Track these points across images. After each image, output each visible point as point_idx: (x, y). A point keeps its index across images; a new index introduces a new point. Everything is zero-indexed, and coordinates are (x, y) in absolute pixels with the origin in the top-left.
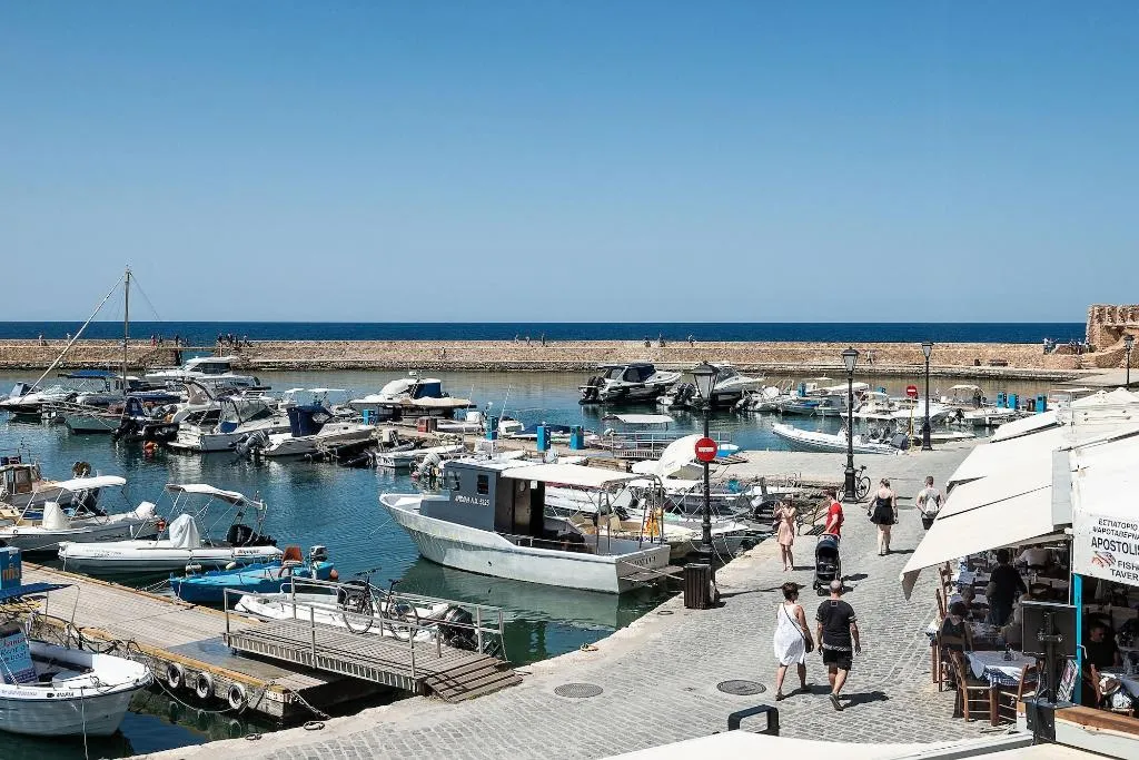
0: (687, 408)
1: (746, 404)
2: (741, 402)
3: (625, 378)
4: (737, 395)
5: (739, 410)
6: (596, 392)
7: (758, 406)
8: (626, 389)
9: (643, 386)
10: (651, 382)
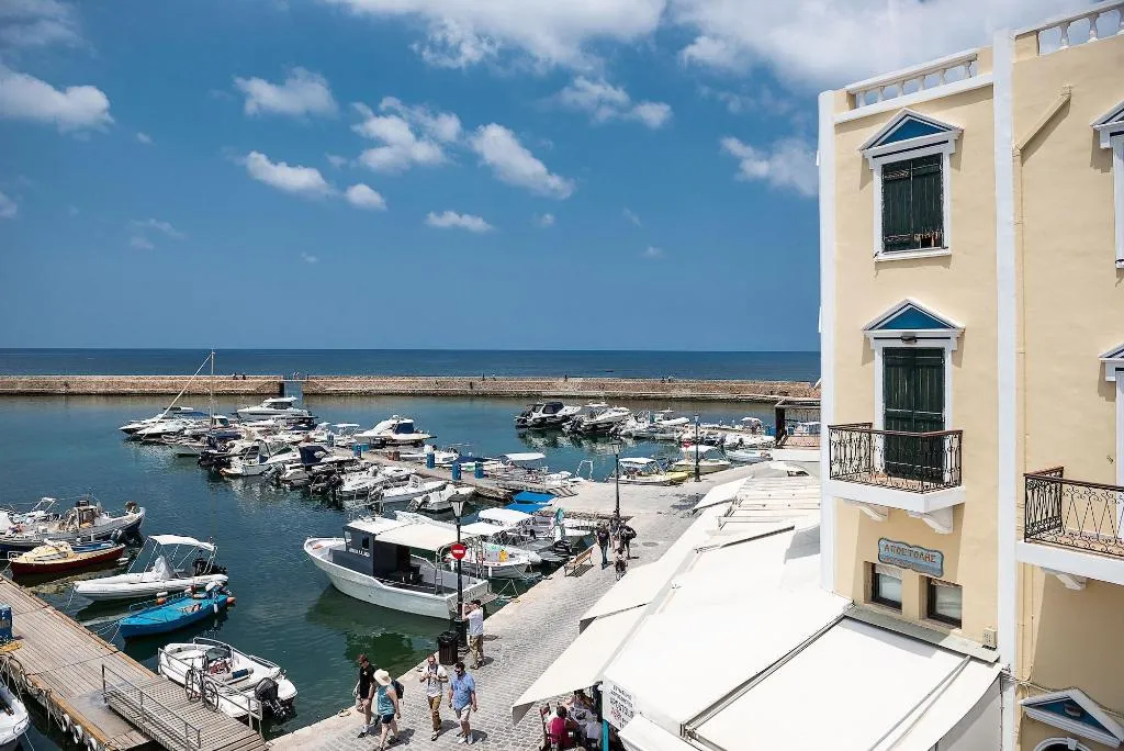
0: (579, 433)
1: (616, 429)
2: (612, 429)
3: (544, 412)
4: (610, 424)
5: (611, 435)
6: (525, 421)
7: (623, 432)
8: (544, 419)
9: (555, 417)
10: (560, 413)
